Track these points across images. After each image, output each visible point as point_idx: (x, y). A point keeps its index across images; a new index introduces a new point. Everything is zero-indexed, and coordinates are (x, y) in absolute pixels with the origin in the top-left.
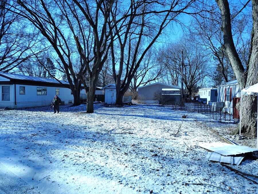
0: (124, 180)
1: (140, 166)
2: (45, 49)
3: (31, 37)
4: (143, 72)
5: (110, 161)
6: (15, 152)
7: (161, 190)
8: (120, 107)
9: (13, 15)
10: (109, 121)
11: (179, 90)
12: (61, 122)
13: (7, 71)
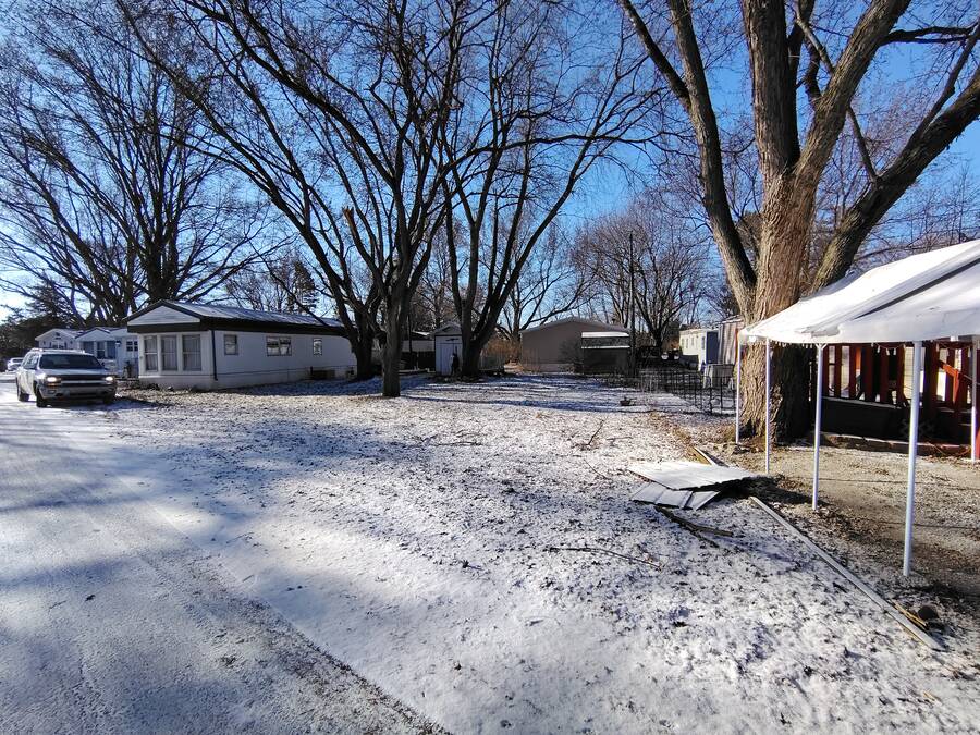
0: (415, 542)
1: (464, 515)
2: (287, 241)
3: (250, 212)
4: (536, 291)
5: (399, 502)
6: (187, 485)
7: (492, 560)
8: (470, 382)
9: (206, 160)
10: (432, 416)
11: (625, 335)
12: (313, 419)
13: (196, 298)
